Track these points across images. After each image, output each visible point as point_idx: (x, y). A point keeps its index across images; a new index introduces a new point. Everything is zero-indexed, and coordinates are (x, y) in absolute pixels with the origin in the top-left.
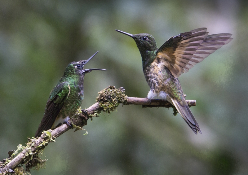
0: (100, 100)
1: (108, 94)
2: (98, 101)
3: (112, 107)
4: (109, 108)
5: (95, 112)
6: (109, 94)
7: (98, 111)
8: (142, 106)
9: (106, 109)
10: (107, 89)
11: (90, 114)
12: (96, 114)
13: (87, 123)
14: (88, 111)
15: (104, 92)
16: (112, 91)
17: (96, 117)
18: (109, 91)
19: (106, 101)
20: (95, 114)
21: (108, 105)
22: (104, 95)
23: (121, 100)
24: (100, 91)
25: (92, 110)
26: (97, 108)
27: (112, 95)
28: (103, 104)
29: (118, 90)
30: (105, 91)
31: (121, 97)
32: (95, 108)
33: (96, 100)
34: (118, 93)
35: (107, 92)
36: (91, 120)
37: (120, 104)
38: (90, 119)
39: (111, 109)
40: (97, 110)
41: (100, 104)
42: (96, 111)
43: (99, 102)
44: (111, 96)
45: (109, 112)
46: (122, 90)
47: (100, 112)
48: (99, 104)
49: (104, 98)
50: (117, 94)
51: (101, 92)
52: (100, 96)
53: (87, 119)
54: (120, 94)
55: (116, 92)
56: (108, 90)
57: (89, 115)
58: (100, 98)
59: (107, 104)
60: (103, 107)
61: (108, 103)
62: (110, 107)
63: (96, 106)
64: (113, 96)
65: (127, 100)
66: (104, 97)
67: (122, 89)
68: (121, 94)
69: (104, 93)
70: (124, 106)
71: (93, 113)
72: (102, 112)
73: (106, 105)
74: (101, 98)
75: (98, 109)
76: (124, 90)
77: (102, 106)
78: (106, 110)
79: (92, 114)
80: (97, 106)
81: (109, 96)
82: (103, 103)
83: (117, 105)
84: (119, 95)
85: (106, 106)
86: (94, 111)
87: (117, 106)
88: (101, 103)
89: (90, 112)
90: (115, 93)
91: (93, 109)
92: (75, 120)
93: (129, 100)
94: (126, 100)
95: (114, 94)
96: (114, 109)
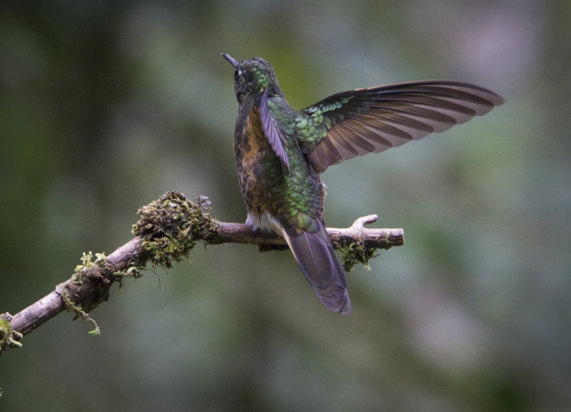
0: (144, 233)
1: (164, 214)
2: (138, 235)
3: (176, 251)
4: (168, 254)
5: (132, 266)
6: (169, 214)
7: (139, 262)
8: (258, 247)
9: (160, 255)
10: (162, 202)
11: (116, 271)
12: (134, 271)
13: (108, 295)
14: (112, 261)
15: (155, 208)
16: (175, 208)
17: (133, 278)
18: (167, 207)
19: (161, 235)
20: (130, 270)
21: (166, 246)
22: (155, 218)
23: (202, 230)
24: (145, 207)
25: (122, 260)
26: (135, 253)
27: (175, 218)
28: (151, 243)
29: (192, 203)
30: (158, 208)
31: (202, 224)
32: (130, 254)
33: (133, 231)
34: (192, 211)
35: (163, 209)
36: (121, 285)
37: (199, 244)
38: (116, 284)
39: (175, 254)
40: (136, 258)
41: (144, 243)
42: (132, 261)
43: (142, 237)
44: (173, 221)
45: (169, 265)
46: (204, 204)
47: (144, 265)
48: (141, 242)
49: (153, 227)
50: (190, 215)
51: (147, 209)
52: (145, 220)
53: (110, 284)
54: (198, 215)
55: (188, 208)
56: (165, 203)
57: (115, 273)
58: (144, 225)
59: (163, 242)
60: (152, 250)
61: (165, 239)
62: (172, 251)
63: (133, 247)
64: (180, 219)
65: (219, 230)
66: (155, 223)
67: (203, 201)
68: (201, 215)
69: (155, 213)
70: (209, 246)
71: (126, 267)
72: (149, 264)
73: (160, 245)
74: (146, 227)
75: (139, 257)
76: (209, 203)
77: (149, 249)
78: (161, 259)
79: (121, 270)
80: (136, 249)
81: (169, 221)
82: (152, 240)
83: (189, 245)
84: (197, 217)
85: (161, 248)
86: (126, 262)
87: (190, 248)
88: (147, 240)
89: (118, 265)
90: (184, 210)
91: (124, 255)
92: (76, 287)
93: (222, 231)
94: (216, 232)
95: (182, 214)
96: (182, 257)
